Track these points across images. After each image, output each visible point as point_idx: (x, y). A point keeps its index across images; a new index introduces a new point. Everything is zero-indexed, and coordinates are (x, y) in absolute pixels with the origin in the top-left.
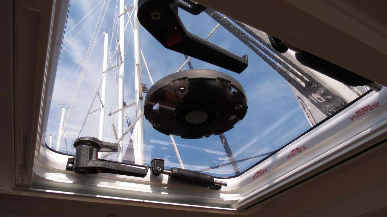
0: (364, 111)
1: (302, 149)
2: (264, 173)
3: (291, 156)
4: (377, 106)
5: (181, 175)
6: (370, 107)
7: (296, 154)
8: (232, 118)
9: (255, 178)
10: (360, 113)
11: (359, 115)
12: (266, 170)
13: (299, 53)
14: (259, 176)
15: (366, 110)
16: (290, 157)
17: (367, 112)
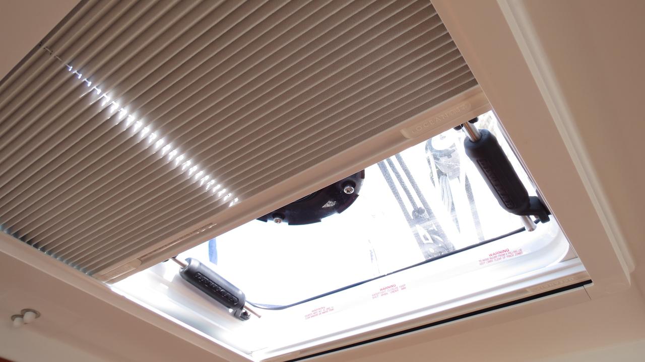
0: (500, 255)
1: (400, 289)
2: (327, 311)
3: (380, 295)
4: (520, 254)
5: (202, 274)
6: (510, 253)
7: (387, 294)
8: (328, 206)
9: (309, 317)
10: (495, 257)
11: (493, 259)
12: (331, 309)
13: (471, 139)
14: (317, 315)
15: (504, 255)
16: (377, 296)
17: (504, 257)
